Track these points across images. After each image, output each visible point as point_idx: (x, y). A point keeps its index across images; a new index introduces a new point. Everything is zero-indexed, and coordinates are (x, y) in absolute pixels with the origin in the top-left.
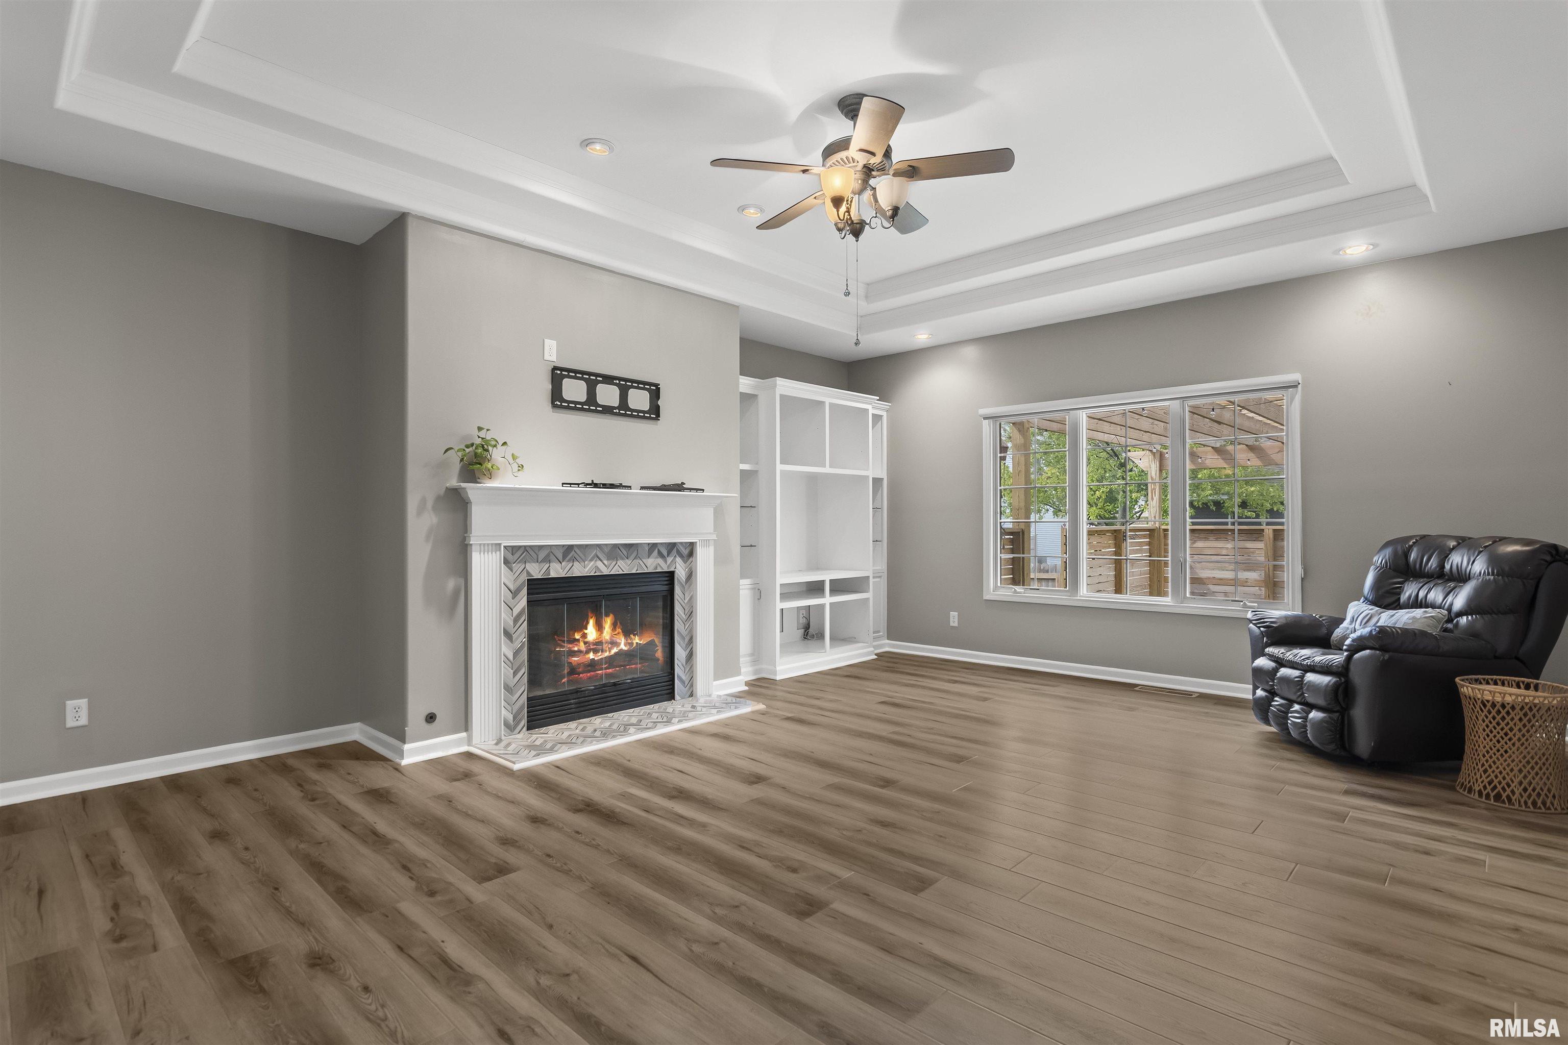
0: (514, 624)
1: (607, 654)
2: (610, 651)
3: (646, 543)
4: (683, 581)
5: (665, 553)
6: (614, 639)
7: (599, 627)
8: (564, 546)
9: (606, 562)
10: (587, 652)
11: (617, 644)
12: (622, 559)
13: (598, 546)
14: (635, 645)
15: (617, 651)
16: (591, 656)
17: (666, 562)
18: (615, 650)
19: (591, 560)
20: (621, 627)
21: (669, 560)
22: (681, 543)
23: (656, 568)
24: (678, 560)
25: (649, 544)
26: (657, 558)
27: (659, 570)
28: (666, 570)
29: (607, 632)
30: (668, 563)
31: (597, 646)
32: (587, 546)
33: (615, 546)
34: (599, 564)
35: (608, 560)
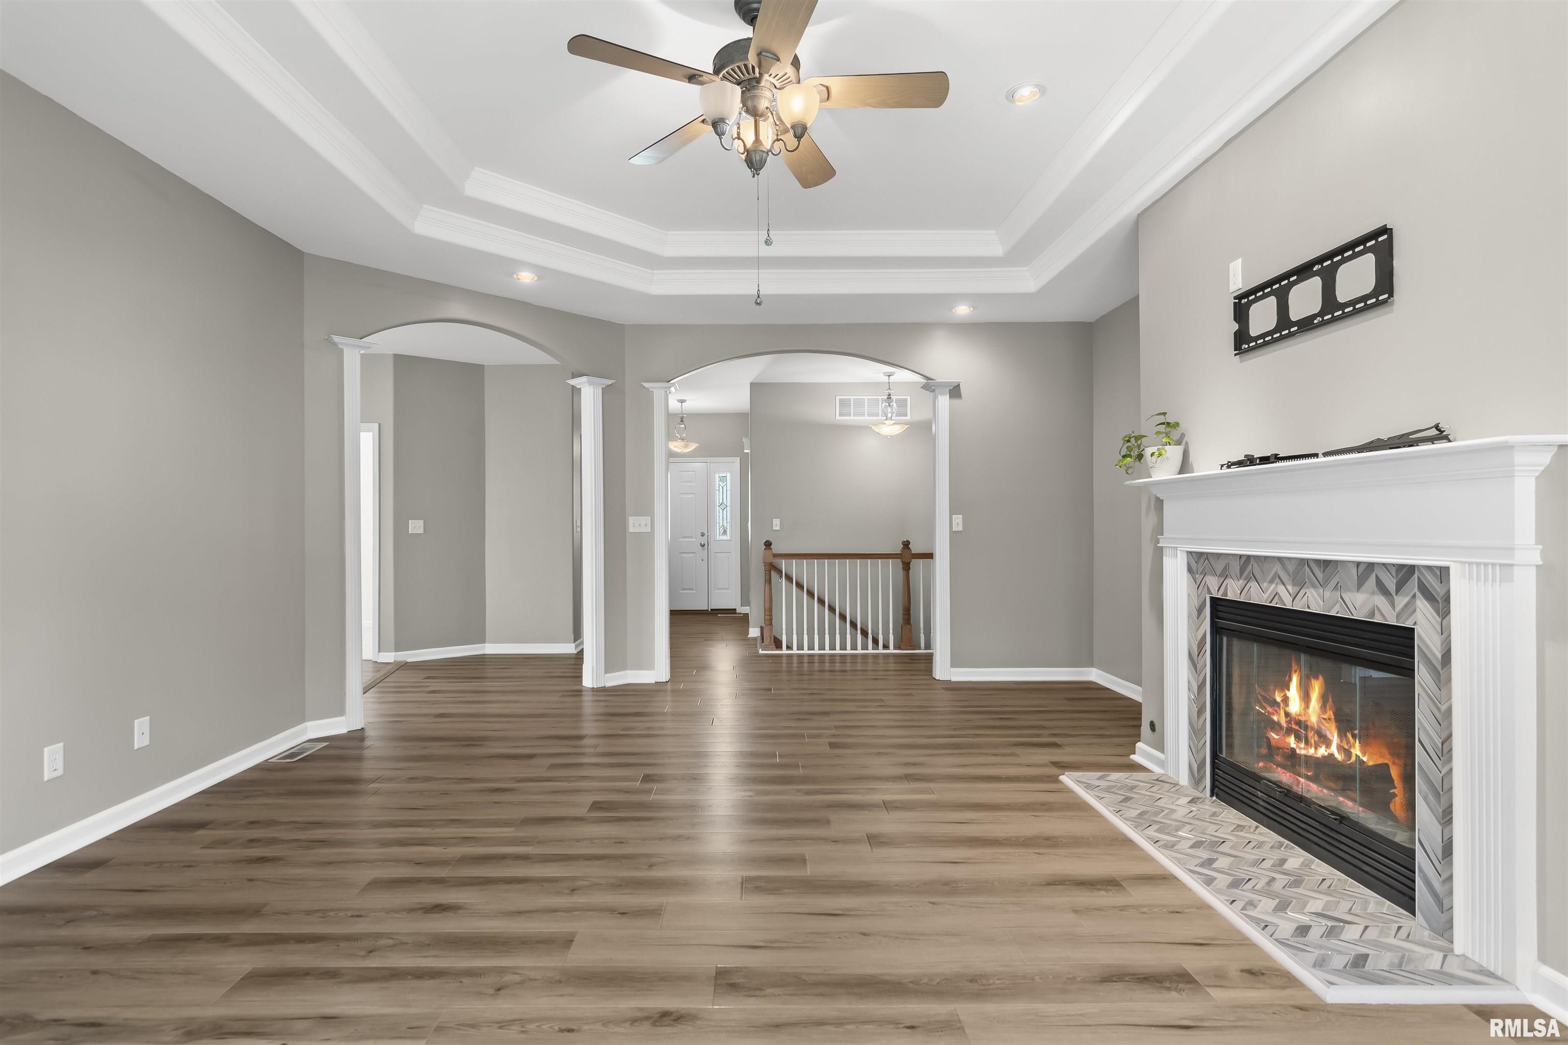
0: (1198, 651)
1: (1311, 751)
2: (1316, 748)
3: (1353, 562)
4: (1434, 655)
5: (1391, 584)
6: (1323, 728)
7: (1306, 697)
8: (1241, 556)
9: (1290, 588)
10: (1289, 731)
11: (1328, 744)
12: (1314, 587)
13: (1280, 559)
14: (1353, 759)
15: (1326, 754)
16: (1292, 741)
17: (1393, 605)
18: (1322, 751)
19: (1271, 582)
20: (1334, 710)
21: (1401, 601)
22: (1429, 568)
23: (1372, 614)
24: (1422, 604)
25: (1358, 564)
26: (1373, 593)
27: (1377, 619)
28: (1392, 621)
29: (1314, 709)
30: (1398, 608)
31: (1298, 727)
32: (1266, 558)
33: (1303, 562)
34: (1281, 589)
35: (1294, 585)
